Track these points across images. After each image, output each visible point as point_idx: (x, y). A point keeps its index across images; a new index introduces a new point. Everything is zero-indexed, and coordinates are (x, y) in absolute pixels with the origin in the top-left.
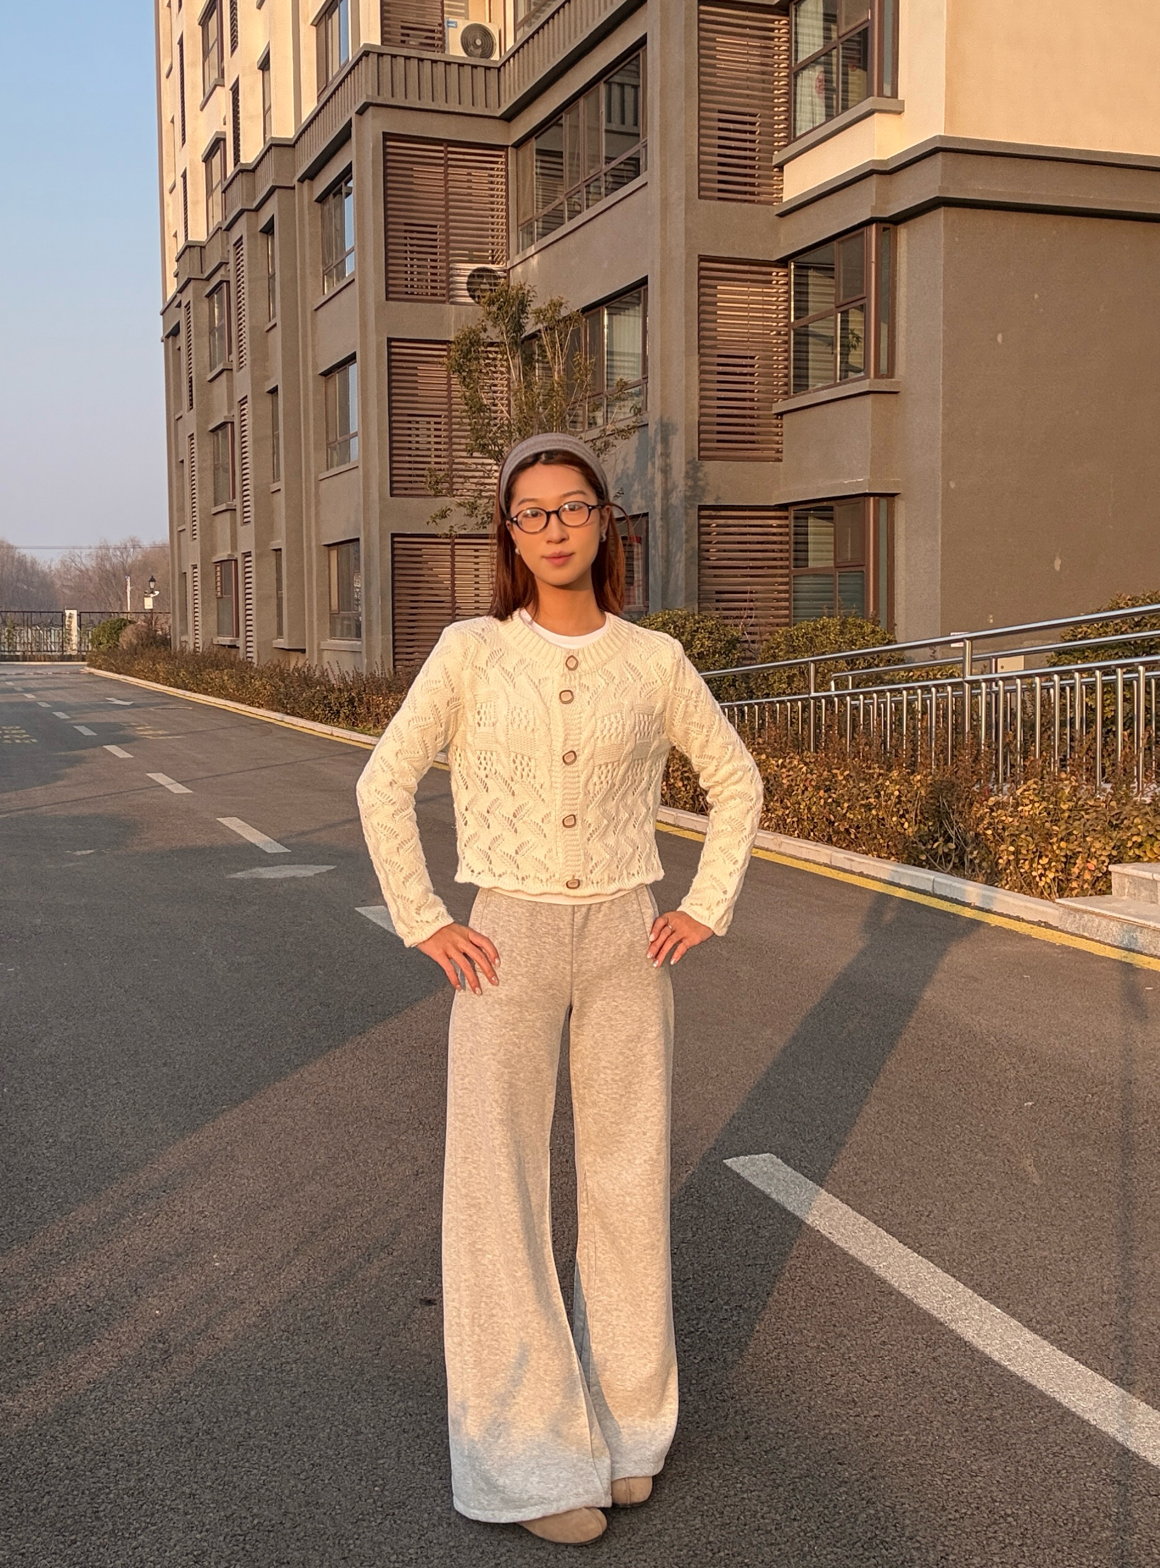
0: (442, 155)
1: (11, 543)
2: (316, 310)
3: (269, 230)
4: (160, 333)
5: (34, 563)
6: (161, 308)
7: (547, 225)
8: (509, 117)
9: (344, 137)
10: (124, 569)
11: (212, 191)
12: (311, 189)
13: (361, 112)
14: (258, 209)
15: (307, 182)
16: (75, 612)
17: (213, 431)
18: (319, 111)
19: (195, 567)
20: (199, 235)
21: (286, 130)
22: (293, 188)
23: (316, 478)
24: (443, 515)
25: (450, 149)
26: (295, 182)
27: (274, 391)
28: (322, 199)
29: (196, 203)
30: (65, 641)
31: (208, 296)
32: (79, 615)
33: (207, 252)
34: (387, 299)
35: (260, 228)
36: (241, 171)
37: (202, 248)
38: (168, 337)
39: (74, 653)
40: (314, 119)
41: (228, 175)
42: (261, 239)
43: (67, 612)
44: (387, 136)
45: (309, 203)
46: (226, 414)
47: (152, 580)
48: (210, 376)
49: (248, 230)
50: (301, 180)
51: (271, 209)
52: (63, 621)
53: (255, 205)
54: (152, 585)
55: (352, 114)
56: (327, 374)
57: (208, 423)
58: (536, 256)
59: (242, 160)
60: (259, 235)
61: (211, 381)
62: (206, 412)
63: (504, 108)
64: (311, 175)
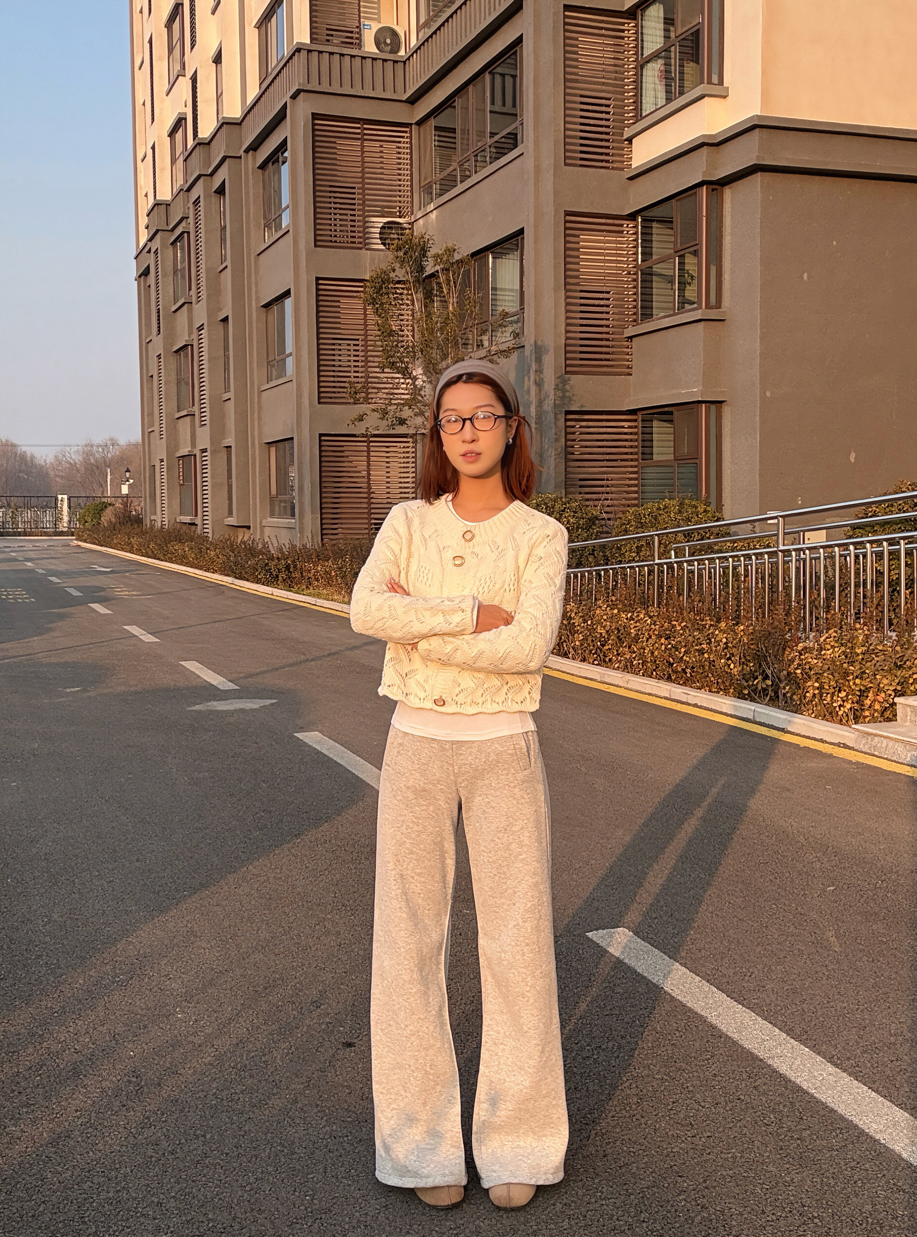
0: (359, 131)
1: (15, 442)
2: (258, 255)
3: (221, 191)
4: (134, 274)
5: (33, 457)
6: (134, 254)
7: (443, 187)
8: (413, 100)
9: (281, 117)
10: (105, 462)
11: (176, 160)
12: (254, 158)
13: (294, 97)
14: (212, 174)
15: (251, 153)
16: (65, 497)
17: (176, 352)
18: (261, 96)
19: (162, 461)
20: (165, 195)
21: (234, 112)
22: (240, 157)
23: (259, 388)
24: (361, 419)
25: (365, 126)
26: (242, 152)
27: (225, 320)
28: (263, 167)
29: (162, 169)
30: (57, 520)
31: (172, 244)
32: (69, 499)
33: (171, 208)
34: (316, 246)
35: (214, 190)
36: (199, 144)
37: (168, 205)
38: (140, 276)
39: (66, 529)
40: (257, 102)
41: (189, 147)
42: (214, 198)
43: (60, 497)
44: (315, 116)
45: (253, 168)
46: (187, 338)
47: (128, 471)
48: (174, 308)
49: (205, 191)
50: (247, 151)
51: (223, 174)
52: (56, 504)
53: (210, 171)
54: (128, 474)
55: (287, 98)
56: (267, 306)
57: (172, 345)
58: (434, 212)
59: (200, 136)
60: (213, 194)
61: (175, 311)
62: (170, 338)
63: (409, 93)
64: (254, 147)
